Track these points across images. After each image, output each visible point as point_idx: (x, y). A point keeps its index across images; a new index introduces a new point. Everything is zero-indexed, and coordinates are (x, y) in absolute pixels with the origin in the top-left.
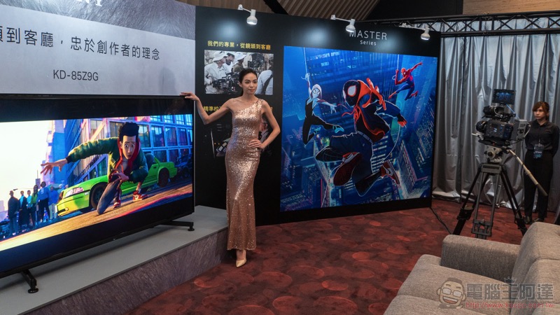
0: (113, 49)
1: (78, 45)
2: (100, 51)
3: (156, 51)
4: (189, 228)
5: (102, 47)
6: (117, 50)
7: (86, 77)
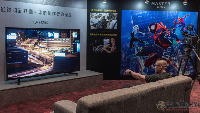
0: (54, 14)
1: (41, 13)
3: (70, 14)
4: (76, 75)
5: (49, 13)
7: (44, 23)
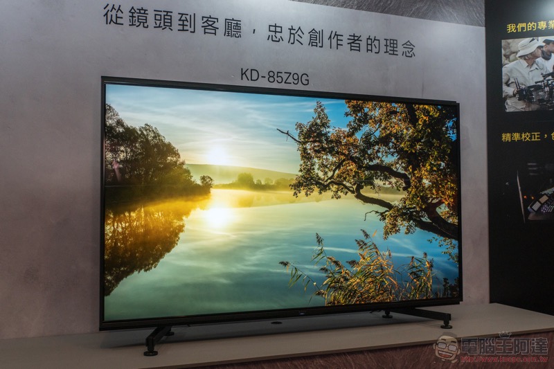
0: (334, 41)
1: (278, 35)
2: (312, 43)
3: (409, 45)
4: (442, 323)
5: (315, 38)
6: (339, 42)
7: (290, 80)
